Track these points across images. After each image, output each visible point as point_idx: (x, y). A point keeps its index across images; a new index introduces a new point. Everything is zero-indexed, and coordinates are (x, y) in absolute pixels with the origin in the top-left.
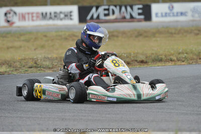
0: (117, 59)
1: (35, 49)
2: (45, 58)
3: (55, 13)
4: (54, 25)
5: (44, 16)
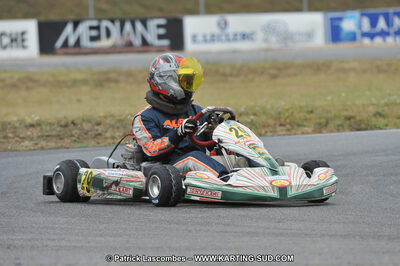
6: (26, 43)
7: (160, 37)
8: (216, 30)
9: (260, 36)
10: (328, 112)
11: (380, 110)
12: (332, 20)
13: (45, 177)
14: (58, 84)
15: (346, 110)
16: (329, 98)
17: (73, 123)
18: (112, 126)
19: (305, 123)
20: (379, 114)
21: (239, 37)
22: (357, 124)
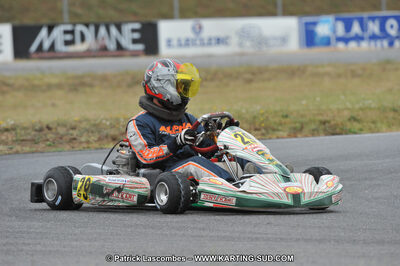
7: (135, 41)
8: (191, 35)
9: (234, 40)
10: (302, 116)
11: (355, 114)
12: (307, 24)
13: (33, 184)
14: (32, 88)
15: (321, 114)
16: (304, 102)
17: (49, 128)
18: (87, 131)
19: (280, 128)
20: (353, 119)
21: (213, 42)
22: (331, 129)
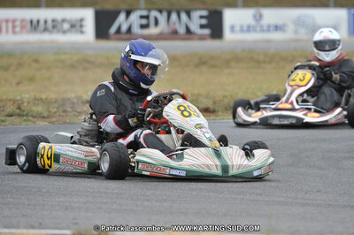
0: (187, 103)
1: (18, 84)
2: (35, 99)
3: (53, 21)
4: (52, 42)
5: (34, 26)
6: (84, 29)
7: (202, 27)
21: (271, 28)
